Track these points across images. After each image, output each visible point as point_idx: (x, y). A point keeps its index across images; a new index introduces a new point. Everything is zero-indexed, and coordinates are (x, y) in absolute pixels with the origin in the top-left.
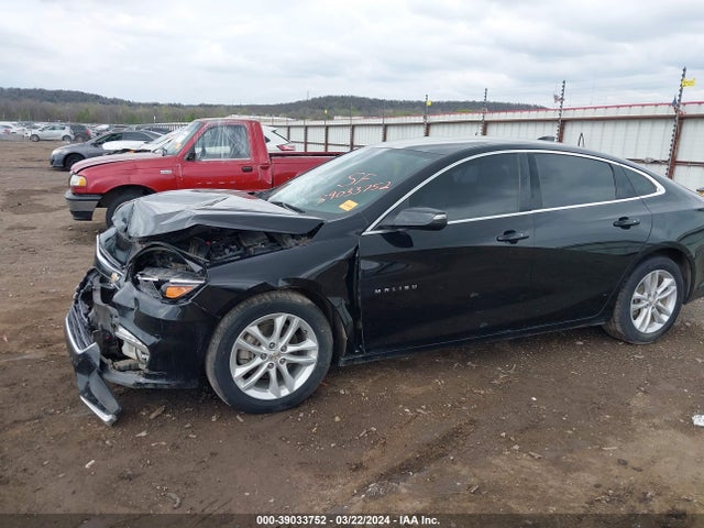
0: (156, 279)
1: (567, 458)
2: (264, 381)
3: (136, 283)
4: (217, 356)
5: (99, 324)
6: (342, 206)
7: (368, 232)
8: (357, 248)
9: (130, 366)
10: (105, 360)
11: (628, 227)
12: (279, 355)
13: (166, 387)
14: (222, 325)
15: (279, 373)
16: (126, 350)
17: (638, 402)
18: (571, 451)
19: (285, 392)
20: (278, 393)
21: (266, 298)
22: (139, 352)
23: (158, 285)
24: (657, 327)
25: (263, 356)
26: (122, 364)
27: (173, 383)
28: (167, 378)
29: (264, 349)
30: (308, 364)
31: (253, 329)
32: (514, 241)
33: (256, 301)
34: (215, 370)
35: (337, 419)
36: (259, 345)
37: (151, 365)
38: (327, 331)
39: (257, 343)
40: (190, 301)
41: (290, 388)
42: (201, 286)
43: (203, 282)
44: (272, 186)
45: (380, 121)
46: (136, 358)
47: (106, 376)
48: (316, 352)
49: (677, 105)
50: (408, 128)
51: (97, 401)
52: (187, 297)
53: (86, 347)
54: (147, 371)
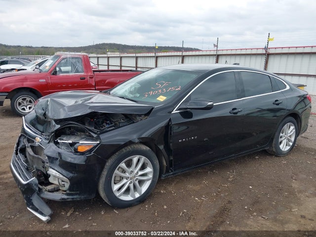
0: (70, 142)
2: (128, 191)
3: (57, 143)
4: (105, 180)
5: (34, 166)
6: (158, 99)
7: (174, 112)
8: (170, 119)
9: (54, 188)
10: (41, 187)
11: (278, 104)
12: (135, 177)
13: (78, 199)
14: (107, 164)
15: (135, 187)
16: (51, 180)
17: (295, 185)
19: (137, 195)
20: (133, 196)
21: (129, 148)
22: (60, 181)
23: (72, 145)
24: (288, 148)
25: (127, 178)
26: (49, 187)
27: (82, 197)
28: (79, 194)
29: (127, 175)
30: (148, 180)
31: (123, 165)
32: (236, 113)
33: (124, 150)
34: (104, 188)
35: (165, 207)
36: (125, 172)
37: (70, 189)
38: (157, 162)
39: (124, 171)
40: (92, 153)
41: (140, 193)
42: (98, 144)
43: (98, 142)
44: (95, 86)
45: (134, 55)
46: (58, 184)
47: (42, 195)
48: (152, 174)
49: (266, 48)
50: (147, 58)
51: (38, 209)
52: (90, 151)
53: (28, 180)
54: (68, 192)
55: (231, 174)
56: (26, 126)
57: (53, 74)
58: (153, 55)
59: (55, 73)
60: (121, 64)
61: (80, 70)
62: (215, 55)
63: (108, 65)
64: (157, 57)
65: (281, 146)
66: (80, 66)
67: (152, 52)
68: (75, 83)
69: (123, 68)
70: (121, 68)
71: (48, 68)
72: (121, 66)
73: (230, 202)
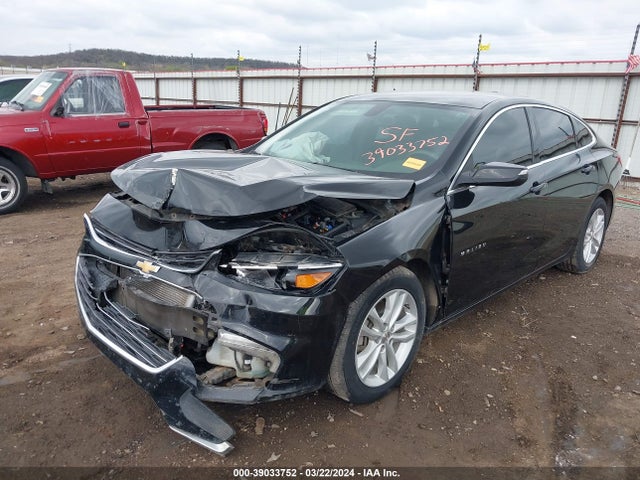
0: (273, 266)
3: (228, 272)
6: (405, 164)
7: (449, 192)
9: (223, 377)
10: (199, 377)
11: (588, 173)
12: (389, 334)
13: (295, 395)
14: (349, 311)
15: (388, 356)
16: (211, 357)
19: (391, 374)
20: (386, 376)
22: (239, 357)
24: (593, 257)
25: (377, 339)
27: (303, 389)
28: (298, 384)
32: (538, 192)
35: (448, 393)
36: (372, 326)
37: (281, 374)
40: (333, 291)
41: (395, 368)
42: (341, 269)
43: (340, 265)
44: (151, 142)
45: (189, 75)
46: (235, 366)
47: (203, 396)
48: (415, 326)
49: (475, 65)
50: (220, 82)
51: (199, 429)
53: (163, 363)
54: (275, 381)
56: (100, 236)
57: (56, 114)
58: (234, 74)
59: (60, 113)
60: (158, 96)
61: (117, 105)
62: (371, 77)
64: (242, 80)
65: (585, 253)
67: (233, 69)
68: (107, 135)
69: (162, 103)
70: (158, 103)
71: (40, 101)
72: (158, 99)
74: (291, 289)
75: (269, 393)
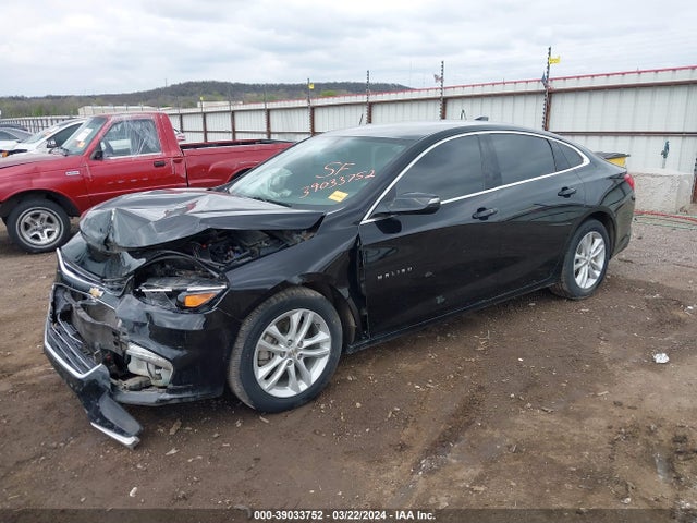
0: (168, 289)
1: (573, 407)
2: (284, 379)
3: (140, 295)
4: (242, 359)
5: (97, 344)
6: (331, 197)
7: (365, 221)
8: (358, 237)
9: (141, 383)
10: (114, 382)
11: (568, 196)
12: (296, 351)
13: (191, 400)
14: (243, 328)
15: (297, 370)
16: (132, 367)
17: (605, 349)
18: (574, 401)
19: (303, 387)
20: (297, 388)
21: (283, 296)
22: (151, 366)
23: (172, 295)
24: (593, 282)
25: (282, 354)
26: (131, 382)
27: (199, 395)
28: (193, 390)
29: (282, 347)
30: (322, 356)
31: (273, 329)
32: (486, 218)
33: (274, 301)
34: (240, 374)
35: (358, 405)
36: (277, 343)
37: (174, 380)
38: (337, 321)
39: (275, 341)
40: (214, 308)
41: (308, 382)
42: (225, 290)
43: (224, 287)
44: (187, 180)
45: (262, 106)
46: (147, 374)
47: (119, 398)
48: (329, 344)
49: (545, 80)
50: (292, 112)
51: (113, 425)
52: (210, 304)
53: (89, 370)
54: (171, 386)
55: (482, 339)
56: (66, 267)
57: (95, 158)
58: (304, 103)
59: (99, 156)
60: (234, 129)
61: (152, 145)
62: (439, 99)
63: (206, 132)
64: (313, 109)
65: (578, 280)
66: (152, 139)
67: (303, 99)
68: (142, 174)
69: (240, 137)
70: (234, 137)
71: (82, 146)
72: (234, 132)
73: (481, 388)
74: (182, 307)
75: (168, 396)
